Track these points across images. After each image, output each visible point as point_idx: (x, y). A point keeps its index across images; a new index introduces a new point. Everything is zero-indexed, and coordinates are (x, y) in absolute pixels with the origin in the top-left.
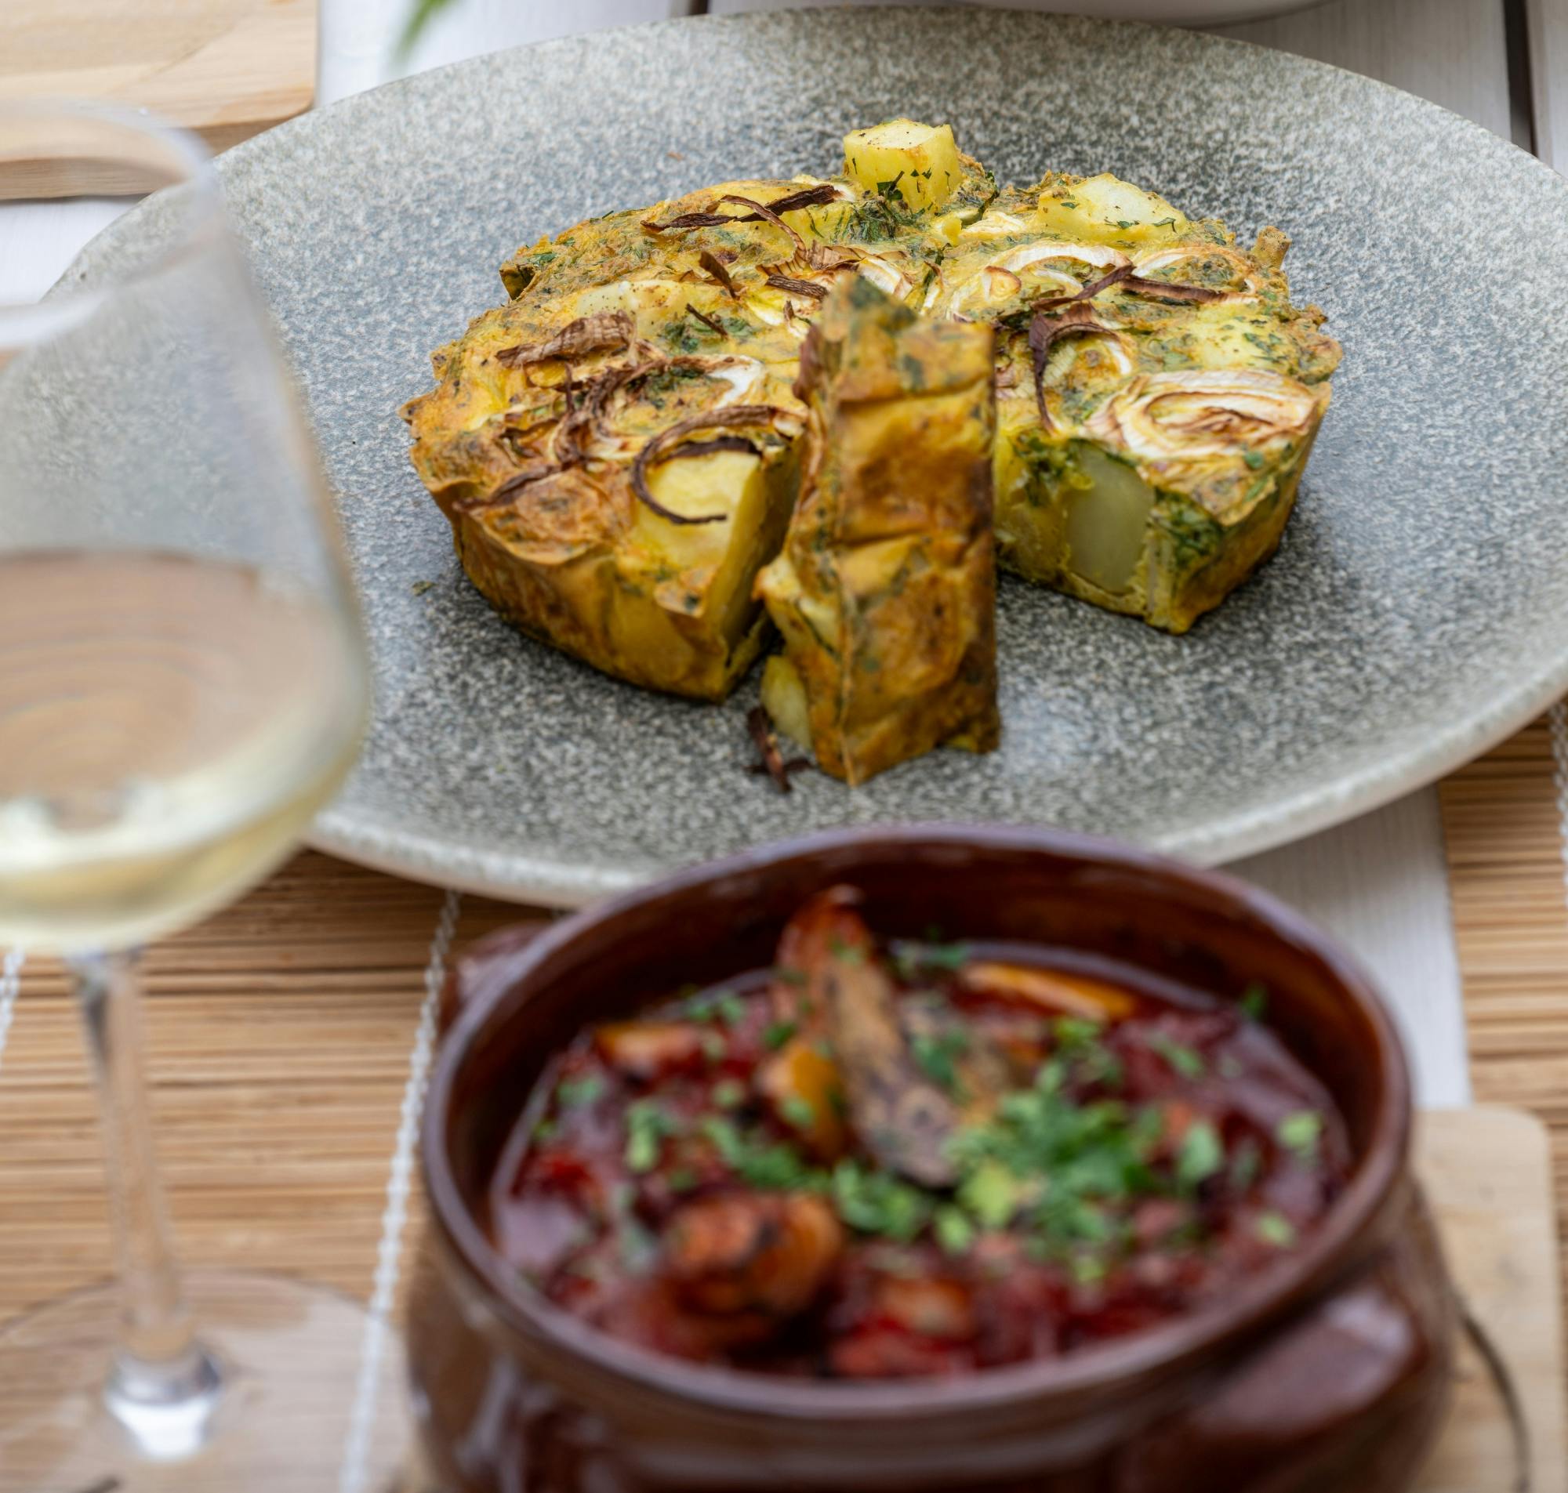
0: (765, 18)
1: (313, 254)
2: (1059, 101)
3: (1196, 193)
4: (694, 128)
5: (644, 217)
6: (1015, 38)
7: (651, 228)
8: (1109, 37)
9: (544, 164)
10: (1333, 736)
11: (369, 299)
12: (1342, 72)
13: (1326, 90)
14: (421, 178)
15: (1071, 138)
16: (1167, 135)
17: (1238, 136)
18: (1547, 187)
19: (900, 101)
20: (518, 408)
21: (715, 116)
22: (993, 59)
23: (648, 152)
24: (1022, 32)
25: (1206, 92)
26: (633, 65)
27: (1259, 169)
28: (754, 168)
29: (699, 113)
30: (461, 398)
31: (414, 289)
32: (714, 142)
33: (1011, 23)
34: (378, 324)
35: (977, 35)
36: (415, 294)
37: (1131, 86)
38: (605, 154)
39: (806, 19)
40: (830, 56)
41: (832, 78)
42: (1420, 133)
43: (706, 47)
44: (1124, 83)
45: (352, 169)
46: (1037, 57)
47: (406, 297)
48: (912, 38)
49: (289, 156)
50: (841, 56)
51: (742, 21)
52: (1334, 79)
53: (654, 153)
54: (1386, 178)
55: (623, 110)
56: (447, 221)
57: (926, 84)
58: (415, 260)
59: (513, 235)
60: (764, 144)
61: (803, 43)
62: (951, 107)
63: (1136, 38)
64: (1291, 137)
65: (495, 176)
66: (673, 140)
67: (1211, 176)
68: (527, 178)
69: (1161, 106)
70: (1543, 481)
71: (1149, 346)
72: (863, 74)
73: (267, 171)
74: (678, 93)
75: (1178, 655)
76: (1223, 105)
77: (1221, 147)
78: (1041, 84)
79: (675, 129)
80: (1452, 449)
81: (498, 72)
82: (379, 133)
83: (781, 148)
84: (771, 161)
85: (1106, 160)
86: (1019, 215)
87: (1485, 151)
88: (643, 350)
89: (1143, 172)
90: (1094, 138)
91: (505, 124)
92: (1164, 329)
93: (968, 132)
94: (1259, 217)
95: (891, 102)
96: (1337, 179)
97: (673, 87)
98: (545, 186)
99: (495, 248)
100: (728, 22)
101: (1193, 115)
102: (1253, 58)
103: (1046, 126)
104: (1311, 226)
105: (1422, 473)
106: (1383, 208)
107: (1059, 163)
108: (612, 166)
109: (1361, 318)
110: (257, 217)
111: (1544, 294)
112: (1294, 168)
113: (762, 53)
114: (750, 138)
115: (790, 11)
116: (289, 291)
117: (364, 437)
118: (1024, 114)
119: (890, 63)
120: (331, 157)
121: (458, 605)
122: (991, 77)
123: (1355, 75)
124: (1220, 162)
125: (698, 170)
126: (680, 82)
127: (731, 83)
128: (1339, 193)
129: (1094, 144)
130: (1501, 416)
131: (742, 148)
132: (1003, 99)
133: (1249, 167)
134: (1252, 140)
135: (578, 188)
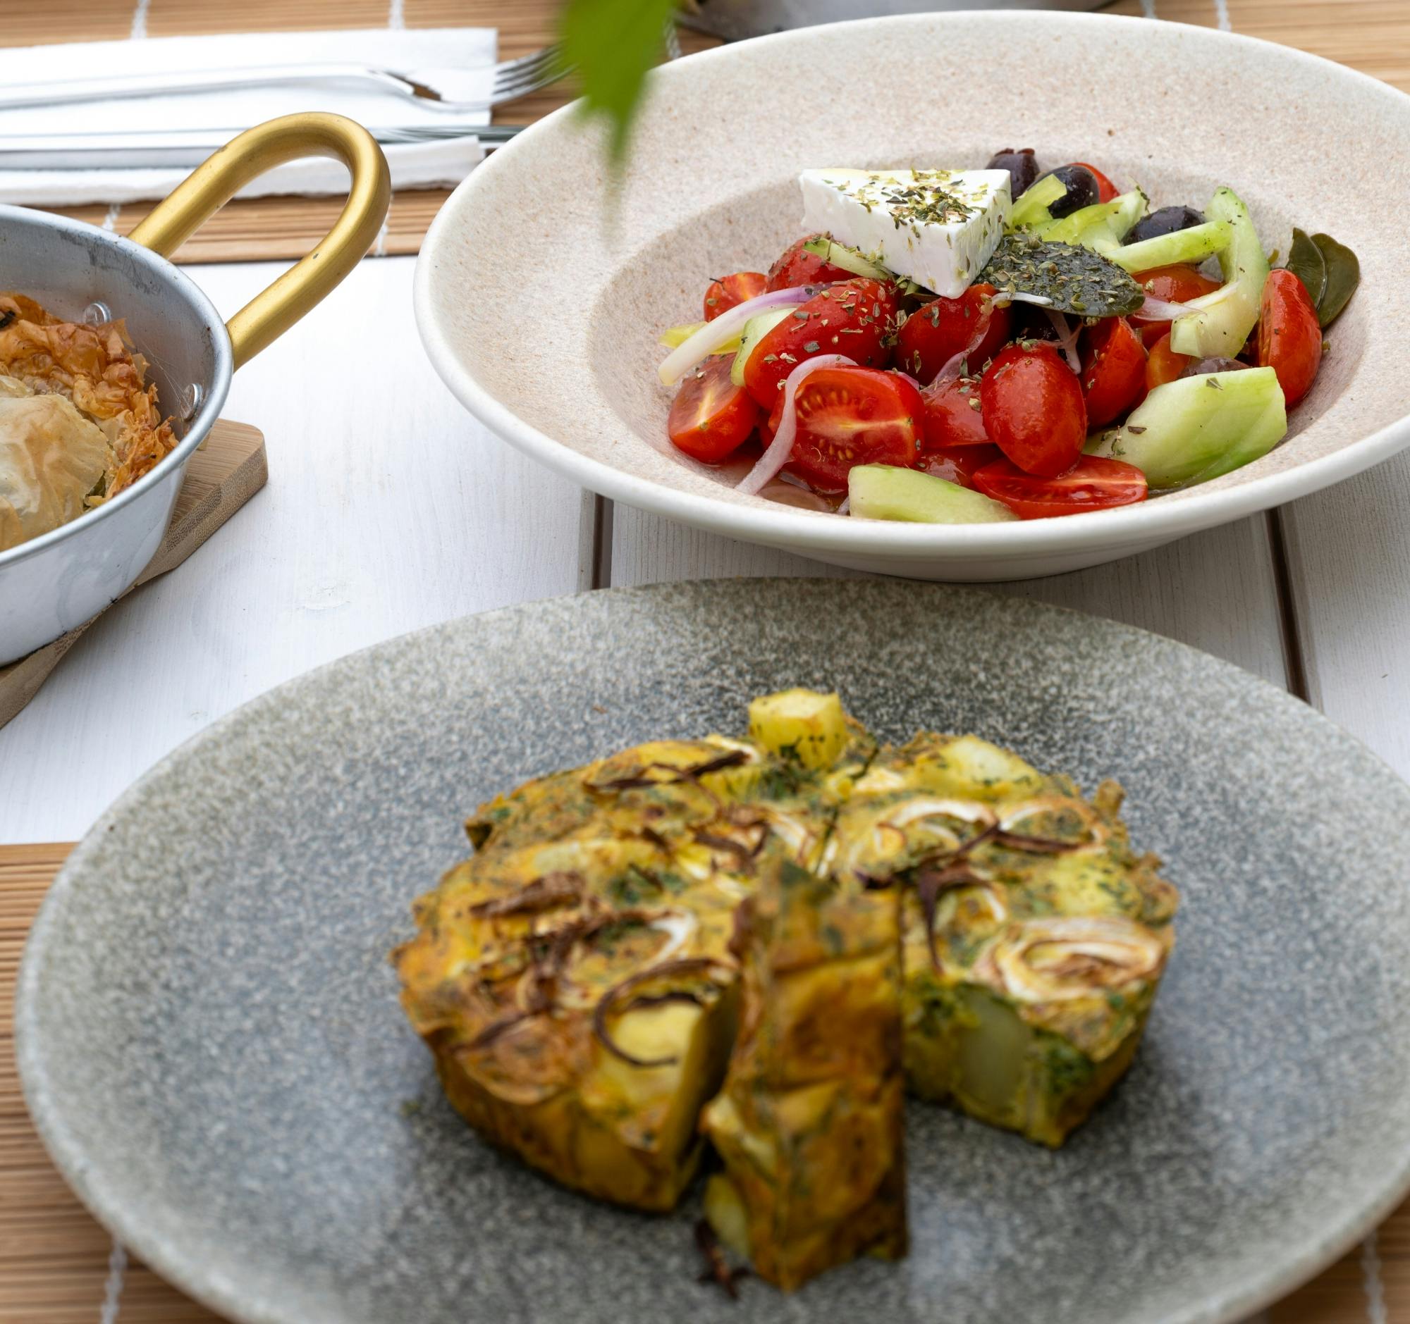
0: (670, 589)
1: (302, 803)
2: (918, 659)
3: (1037, 741)
4: (614, 685)
5: (582, 776)
6: (879, 605)
7: (590, 789)
8: (959, 604)
9: (490, 718)
10: (1195, 1246)
11: (350, 841)
12: (1155, 637)
13: (1142, 652)
14: (388, 733)
15: (929, 691)
16: (1010, 689)
17: (1070, 691)
18: (1334, 741)
19: (785, 659)
20: (490, 957)
21: (631, 674)
22: (861, 622)
23: (576, 706)
24: (885, 600)
25: (1041, 652)
26: (562, 630)
27: (1088, 720)
28: (665, 719)
29: (617, 672)
30: (440, 945)
31: (386, 832)
32: (631, 696)
33: (875, 592)
34: (358, 864)
35: (847, 602)
36: (387, 837)
37: (978, 646)
38: (540, 709)
39: (704, 589)
40: (725, 621)
41: (727, 640)
42: (1224, 691)
43: (622, 615)
44: (972, 644)
45: (331, 728)
46: (898, 622)
47: (380, 840)
48: (793, 606)
49: (278, 718)
50: (734, 621)
51: (651, 591)
52: (1151, 645)
53: (582, 707)
54: (1196, 729)
55: (554, 670)
56: (412, 770)
57: (806, 645)
58: (385, 806)
59: (467, 782)
60: (673, 698)
61: (702, 610)
62: (827, 665)
63: (981, 605)
64: (1114, 692)
65: (450, 730)
66: (597, 695)
67: (1048, 725)
68: (477, 731)
69: (1004, 664)
70: (1350, 1005)
71: (1017, 893)
72: (753, 636)
73: (261, 732)
74: (600, 654)
75: (1053, 1167)
76: (1056, 664)
77: (1055, 700)
78: (902, 645)
79: (599, 686)
80: (1269, 974)
81: (449, 639)
82: (352, 696)
83: (687, 702)
84: (679, 712)
85: (960, 711)
86: (897, 770)
87: (1279, 708)
88: (594, 904)
89: (991, 721)
90: (949, 691)
91: (457, 684)
92: (1029, 878)
93: (842, 687)
94: (1090, 762)
95: (777, 660)
96: (1155, 730)
97: (596, 650)
98: (492, 737)
99: (453, 794)
100: (639, 593)
101: (1031, 672)
102: (1079, 624)
103: (907, 680)
104: (1136, 770)
105: (1246, 997)
106: (1195, 756)
107: (920, 713)
108: (547, 719)
109: (1183, 853)
110: (253, 772)
111: (1338, 835)
112: (1118, 719)
113: (668, 619)
114: (661, 693)
115: (690, 582)
116: (282, 837)
117: (352, 968)
118: (889, 671)
119: (775, 628)
120: (312, 718)
121: (442, 1125)
122: (860, 638)
123: (1166, 640)
124: (1055, 713)
125: (619, 721)
126: (601, 645)
127: (643, 645)
128: (1157, 742)
129: (948, 697)
130: (1309, 945)
131: (655, 701)
132: (872, 656)
133: (1080, 717)
134: (1082, 694)
135: (520, 739)
